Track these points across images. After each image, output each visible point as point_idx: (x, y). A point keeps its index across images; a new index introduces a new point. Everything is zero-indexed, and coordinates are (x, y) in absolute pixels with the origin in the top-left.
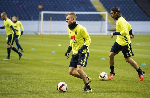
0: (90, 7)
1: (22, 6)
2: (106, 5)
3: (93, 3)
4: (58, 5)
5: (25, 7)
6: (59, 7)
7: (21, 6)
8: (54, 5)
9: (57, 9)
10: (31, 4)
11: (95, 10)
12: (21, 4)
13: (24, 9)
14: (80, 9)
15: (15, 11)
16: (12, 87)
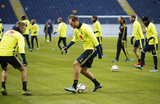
0: (120, 12)
1: (58, 11)
2: (136, 9)
3: (123, 7)
4: (91, 9)
5: (60, 11)
6: (92, 11)
7: (56, 11)
8: (87, 9)
9: (90, 13)
10: (66, 9)
11: (126, 14)
12: (57, 9)
13: (60, 13)
14: (111, 13)
15: (51, 15)
16: (47, 86)
